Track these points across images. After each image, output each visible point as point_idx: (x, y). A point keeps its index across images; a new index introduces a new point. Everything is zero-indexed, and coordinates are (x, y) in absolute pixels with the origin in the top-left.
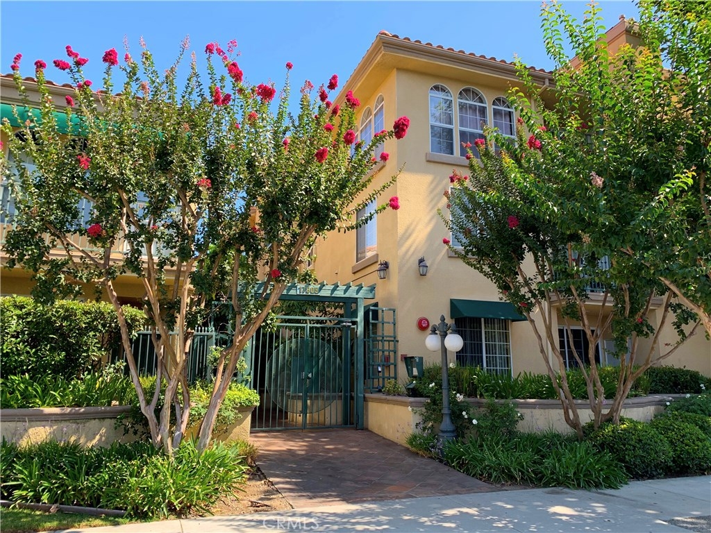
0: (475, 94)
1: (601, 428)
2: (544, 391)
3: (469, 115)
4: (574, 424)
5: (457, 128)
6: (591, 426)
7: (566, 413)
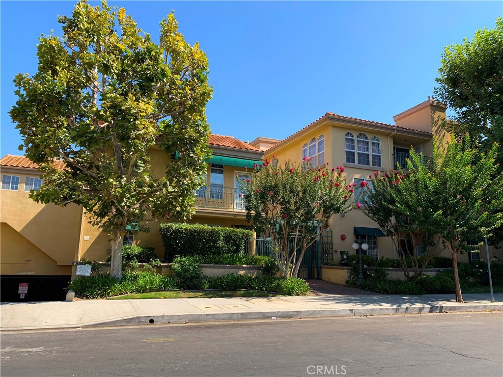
0: (364, 135)
1: (417, 277)
2: (396, 265)
3: (361, 145)
4: (408, 276)
5: (356, 151)
6: (413, 277)
7: (405, 273)
